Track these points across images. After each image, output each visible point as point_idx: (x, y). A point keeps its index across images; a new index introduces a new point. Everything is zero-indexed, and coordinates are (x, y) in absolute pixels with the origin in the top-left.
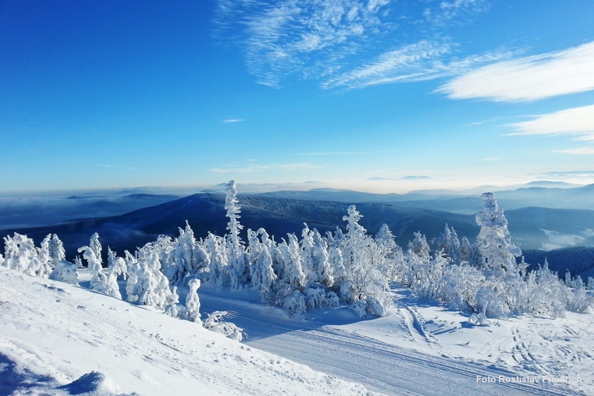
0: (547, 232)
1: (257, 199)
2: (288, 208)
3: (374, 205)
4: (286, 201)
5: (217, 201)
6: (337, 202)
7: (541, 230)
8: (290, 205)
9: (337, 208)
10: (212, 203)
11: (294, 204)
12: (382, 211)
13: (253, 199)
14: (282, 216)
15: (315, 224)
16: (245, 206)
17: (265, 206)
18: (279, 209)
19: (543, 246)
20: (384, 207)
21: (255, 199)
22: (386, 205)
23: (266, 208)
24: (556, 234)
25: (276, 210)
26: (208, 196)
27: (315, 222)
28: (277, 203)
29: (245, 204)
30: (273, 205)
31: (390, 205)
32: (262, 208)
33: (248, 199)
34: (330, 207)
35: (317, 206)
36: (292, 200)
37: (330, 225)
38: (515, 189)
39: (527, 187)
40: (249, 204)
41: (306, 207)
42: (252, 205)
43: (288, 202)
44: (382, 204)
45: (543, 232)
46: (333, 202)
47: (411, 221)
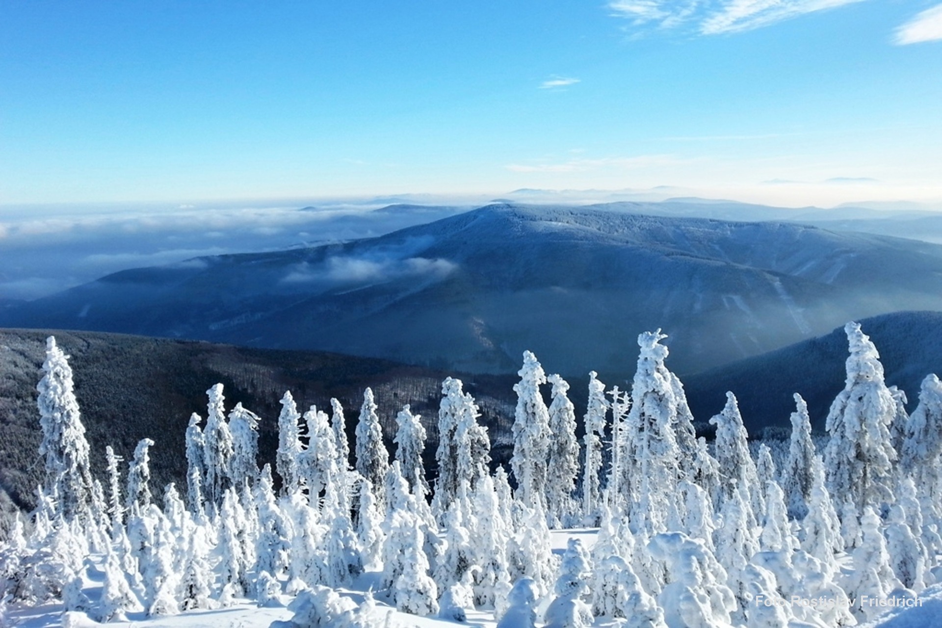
1: (585, 215)
2: (636, 229)
3: (784, 226)
4: (632, 218)
5: (523, 217)
6: (718, 221)
8: (638, 225)
9: (718, 230)
10: (516, 219)
11: (645, 223)
12: (798, 237)
13: (579, 215)
14: (627, 242)
15: (683, 257)
16: (567, 225)
17: (598, 227)
18: (621, 231)
20: (801, 230)
21: (581, 214)
22: (806, 227)
23: (599, 229)
25: (616, 234)
26: (509, 209)
27: (682, 254)
28: (617, 222)
29: (568, 222)
30: (611, 224)
31: (813, 227)
32: (593, 228)
33: (572, 214)
34: (706, 230)
35: (683, 227)
36: (642, 216)
37: (708, 259)
40: (573, 222)
41: (665, 228)
42: (578, 224)
43: (636, 220)
44: (797, 225)
46: (711, 220)
47: (852, 255)
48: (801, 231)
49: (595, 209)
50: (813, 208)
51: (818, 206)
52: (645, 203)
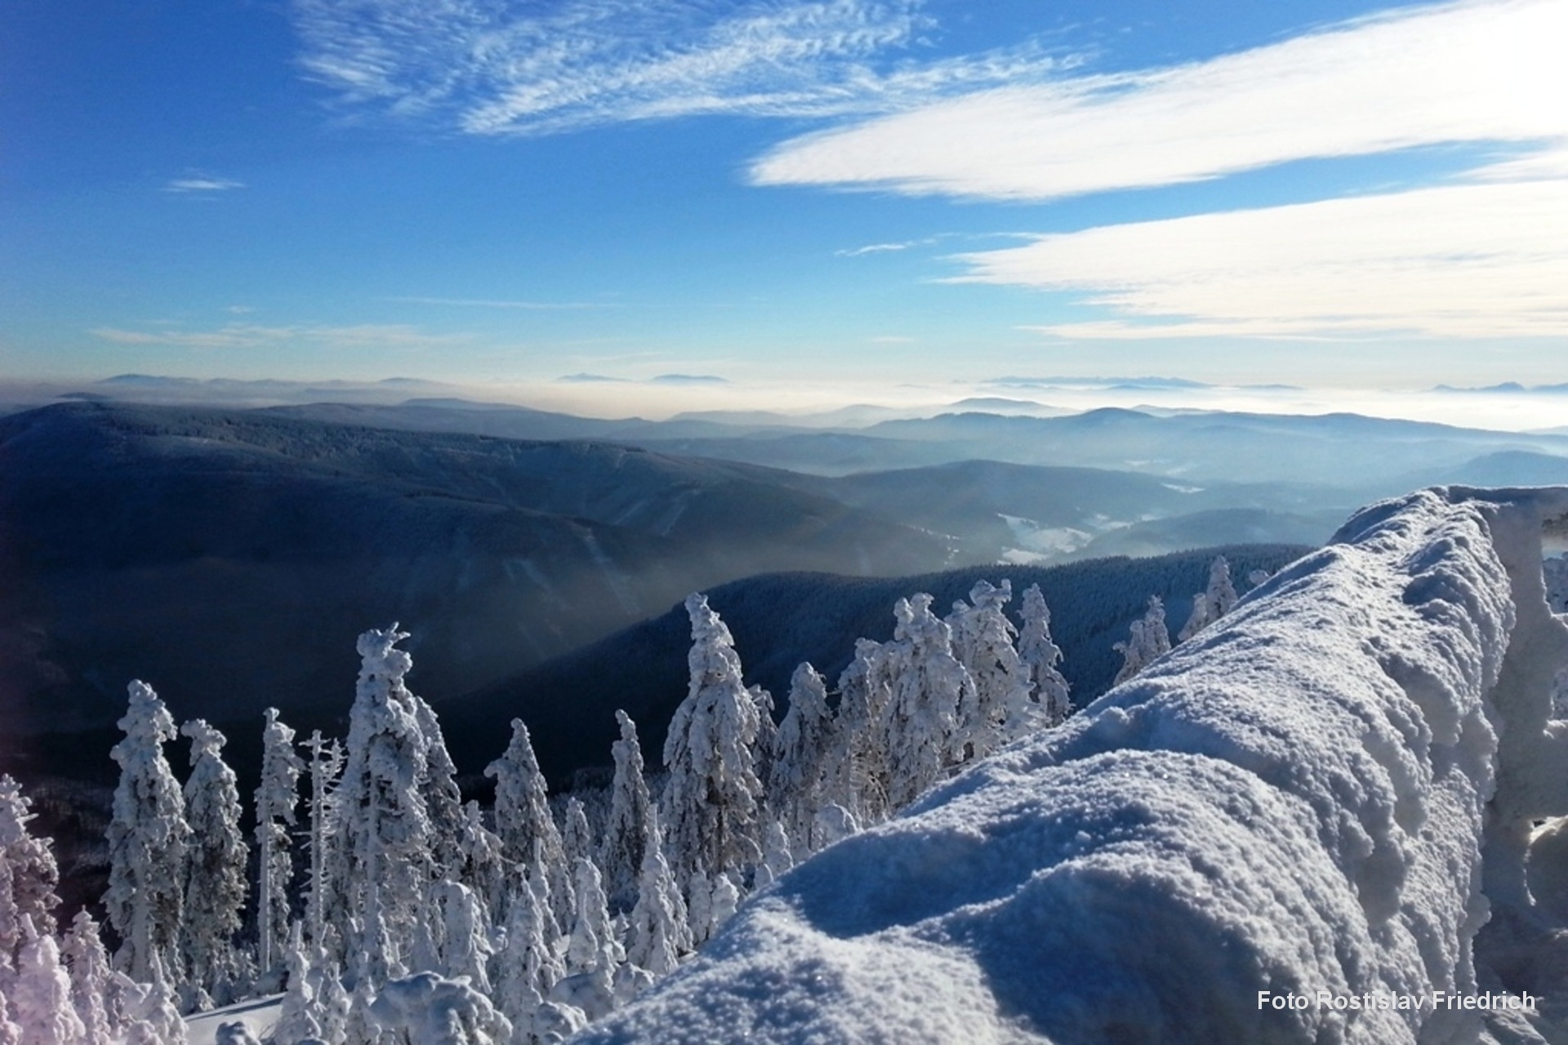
0: (1011, 520)
1: (256, 425)
2: (352, 451)
3: (597, 447)
4: (344, 432)
5: (129, 428)
6: (494, 438)
7: (1000, 515)
8: (356, 444)
9: (494, 454)
10: (114, 432)
11: (369, 441)
12: (617, 465)
13: (243, 425)
14: (337, 474)
15: (437, 498)
16: (218, 442)
17: (281, 446)
18: (324, 454)
19: (1006, 555)
20: (622, 453)
21: (248, 423)
22: (630, 449)
23: (284, 451)
24: (1031, 525)
25: (315, 459)
26: (99, 413)
27: (435, 494)
28: (318, 438)
29: (221, 438)
30: (307, 442)
31: (639, 450)
32: (272, 449)
33: (229, 423)
34: (475, 453)
35: (436, 449)
36: (363, 429)
37: (480, 501)
38: (931, 416)
39: (958, 411)
40: (232, 437)
41: (405, 450)
42: (241, 442)
43: (352, 436)
44: (615, 446)
45: (1005, 520)
46: (482, 438)
47: (696, 492)
48: (621, 455)
49: (276, 414)
50: (637, 420)
51: (644, 418)
52: (369, 406)
